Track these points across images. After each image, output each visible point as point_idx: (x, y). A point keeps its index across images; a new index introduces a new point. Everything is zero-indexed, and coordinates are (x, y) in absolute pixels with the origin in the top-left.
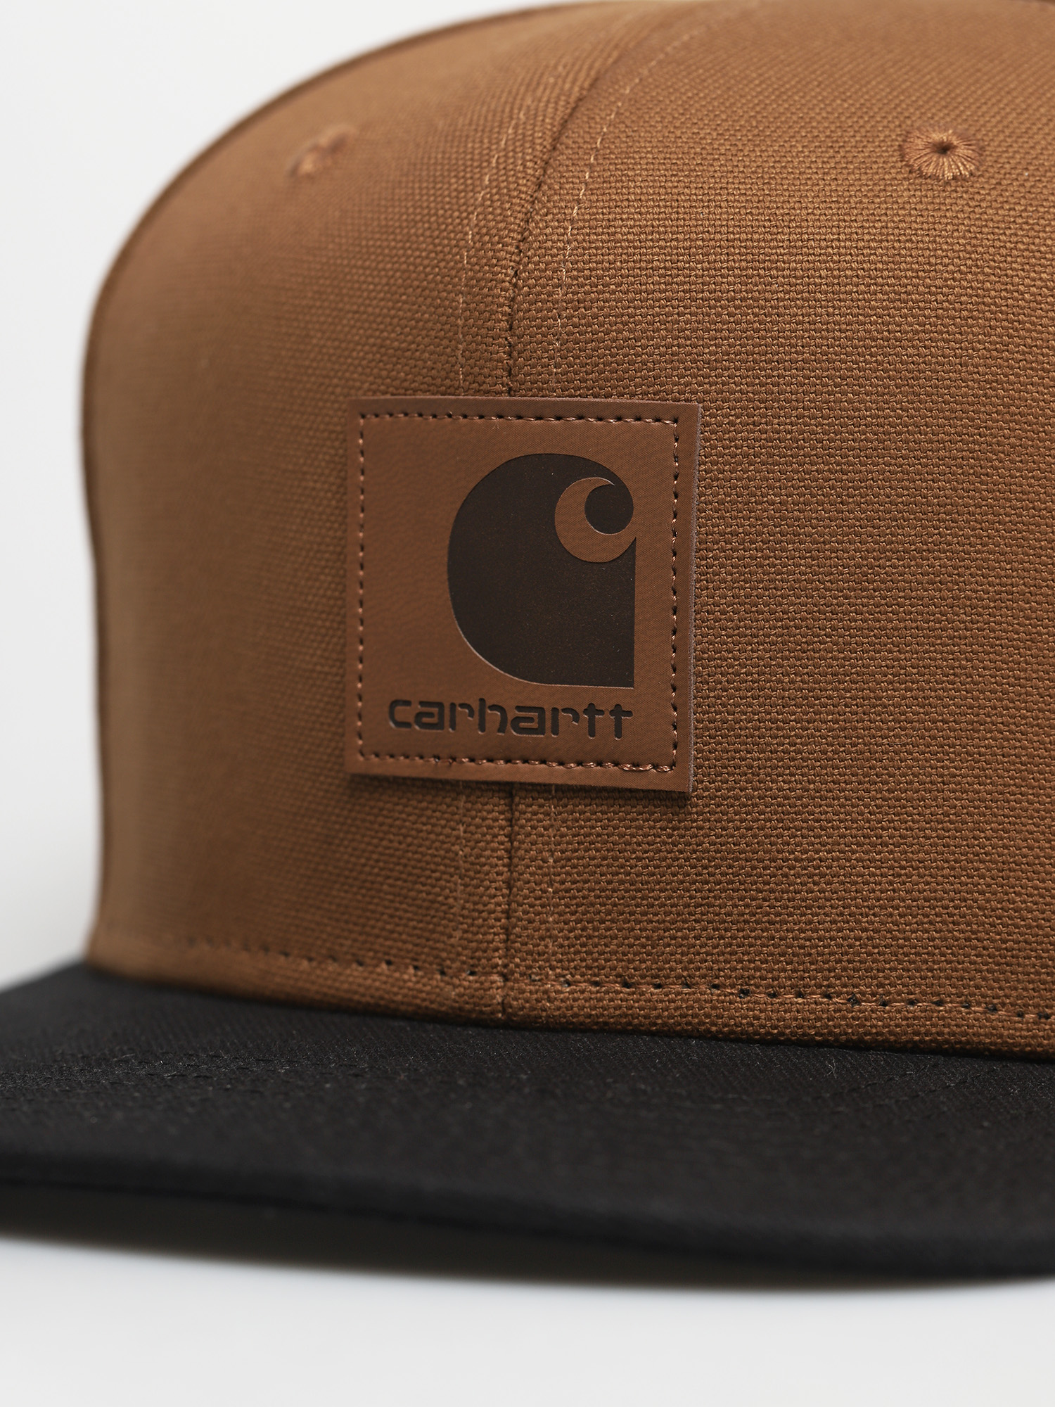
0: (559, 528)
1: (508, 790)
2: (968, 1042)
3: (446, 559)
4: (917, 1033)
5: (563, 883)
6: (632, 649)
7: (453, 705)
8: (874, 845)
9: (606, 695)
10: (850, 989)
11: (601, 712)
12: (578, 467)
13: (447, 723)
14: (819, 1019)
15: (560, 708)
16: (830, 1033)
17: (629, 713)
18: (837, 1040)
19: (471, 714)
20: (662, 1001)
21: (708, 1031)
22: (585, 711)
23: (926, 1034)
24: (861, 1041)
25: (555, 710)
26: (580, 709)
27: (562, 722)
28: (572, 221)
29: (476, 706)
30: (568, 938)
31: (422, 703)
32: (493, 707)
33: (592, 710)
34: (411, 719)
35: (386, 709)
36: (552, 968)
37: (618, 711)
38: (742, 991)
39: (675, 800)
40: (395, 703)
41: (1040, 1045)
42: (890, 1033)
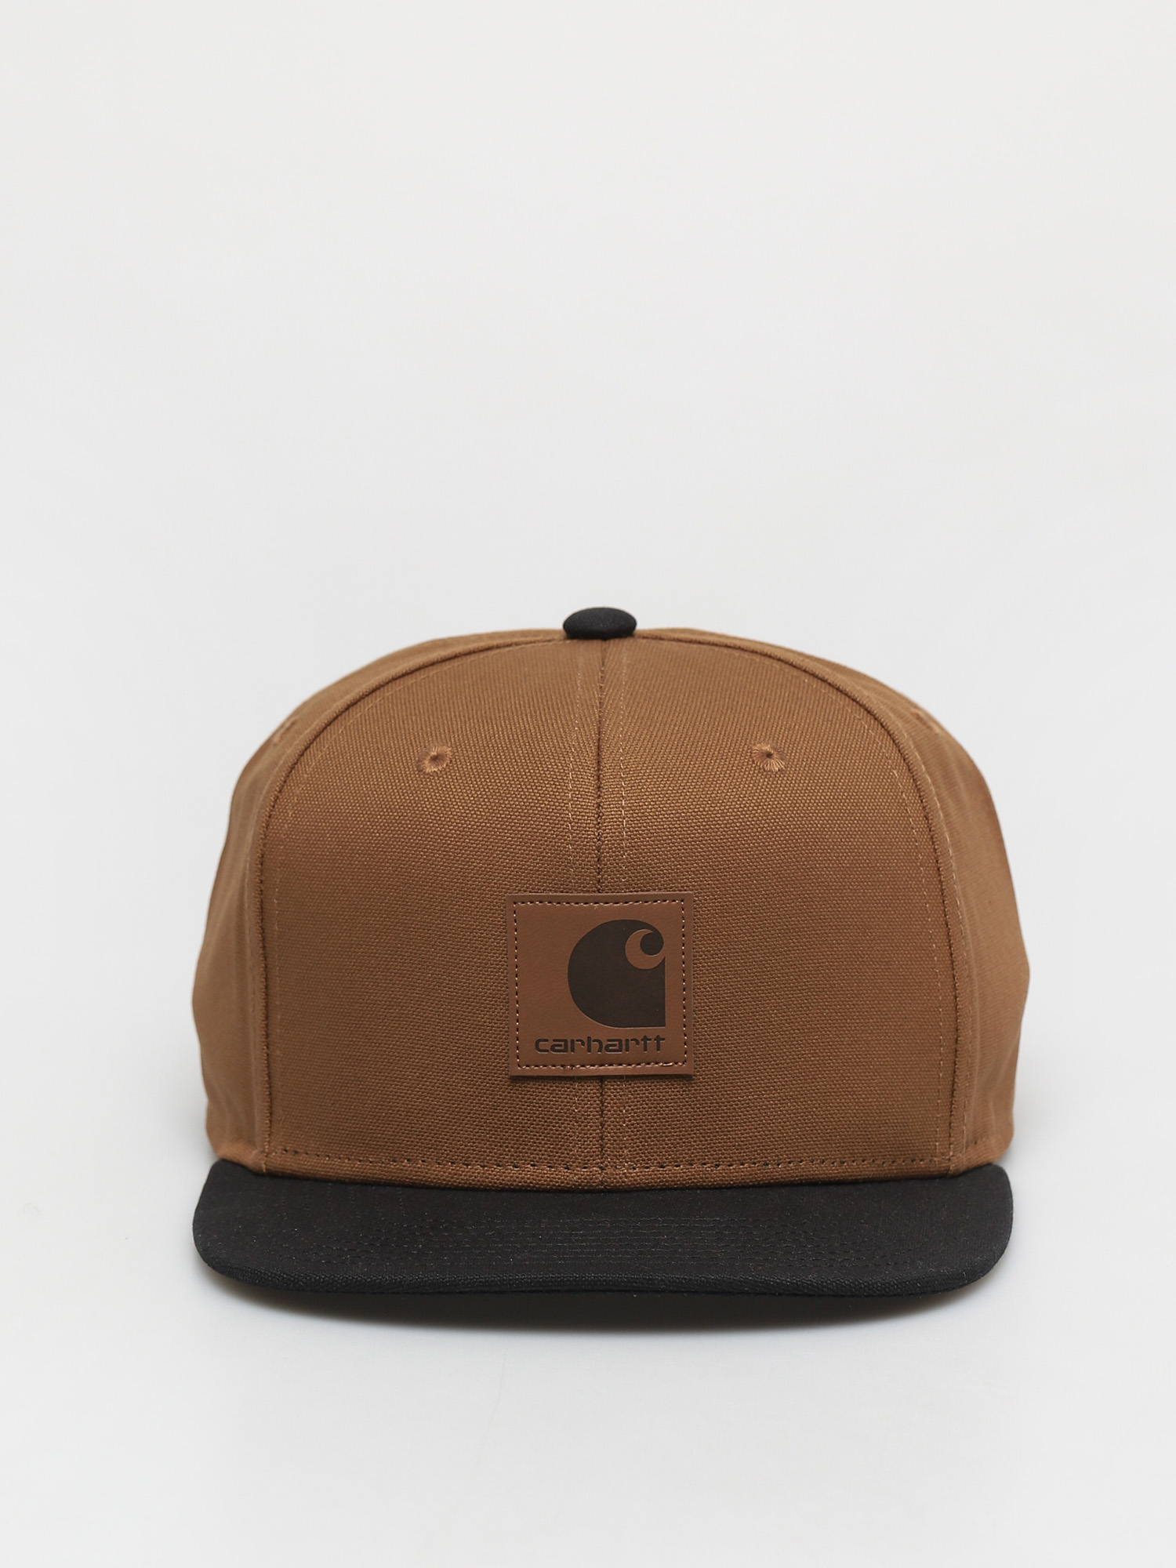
0: (627, 954)
1: (601, 1079)
2: (813, 1178)
3: (567, 971)
4: (792, 1177)
5: (630, 1121)
6: (664, 1009)
7: (572, 1041)
8: (771, 1090)
9: (652, 1031)
10: (764, 1159)
11: (650, 1040)
12: (637, 925)
13: (569, 1049)
14: (751, 1175)
15: (630, 1039)
16: (757, 1181)
17: (664, 1039)
18: (759, 1184)
19: (583, 1044)
20: (680, 1173)
21: (702, 1185)
22: (642, 1040)
23: (797, 1177)
24: (769, 1183)
25: (627, 1040)
26: (639, 1039)
27: (630, 1046)
28: (623, 808)
29: (585, 1041)
30: (633, 1147)
31: (554, 1040)
32: (594, 1041)
33: (645, 1039)
34: (549, 1048)
35: (534, 1044)
36: (627, 1162)
37: (658, 1039)
38: (716, 1165)
39: (686, 1078)
40: (539, 1040)
41: (842, 1176)
42: (782, 1178)
